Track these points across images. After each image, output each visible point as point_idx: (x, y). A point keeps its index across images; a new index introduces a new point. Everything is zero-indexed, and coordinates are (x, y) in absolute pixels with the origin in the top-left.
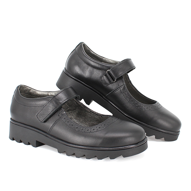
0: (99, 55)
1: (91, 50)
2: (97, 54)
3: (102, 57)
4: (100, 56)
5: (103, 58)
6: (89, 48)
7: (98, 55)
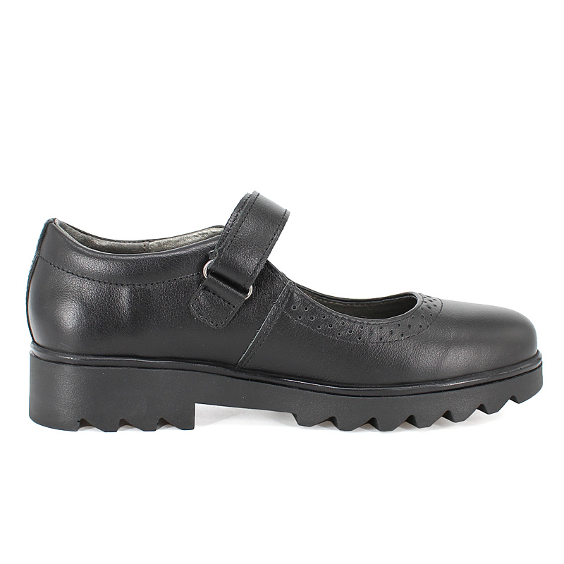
0: (129, 242)
1: (92, 236)
2: (120, 241)
3: (143, 241)
4: (134, 242)
5: (147, 243)
6: (84, 233)
7: (124, 242)
